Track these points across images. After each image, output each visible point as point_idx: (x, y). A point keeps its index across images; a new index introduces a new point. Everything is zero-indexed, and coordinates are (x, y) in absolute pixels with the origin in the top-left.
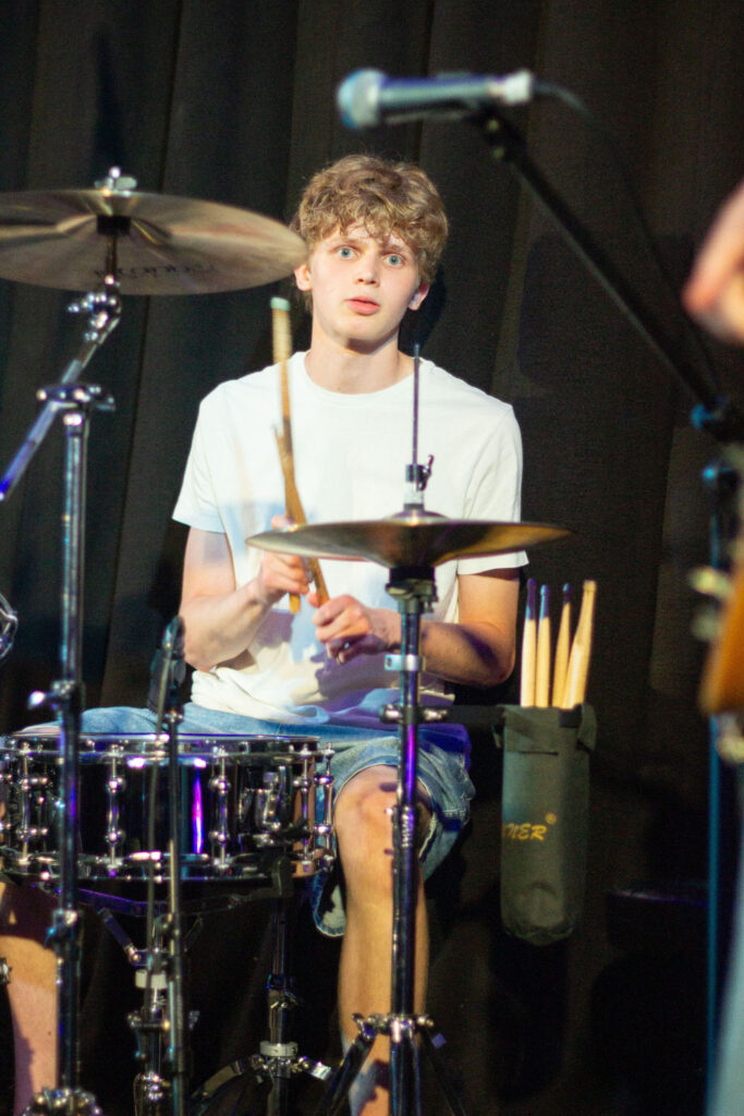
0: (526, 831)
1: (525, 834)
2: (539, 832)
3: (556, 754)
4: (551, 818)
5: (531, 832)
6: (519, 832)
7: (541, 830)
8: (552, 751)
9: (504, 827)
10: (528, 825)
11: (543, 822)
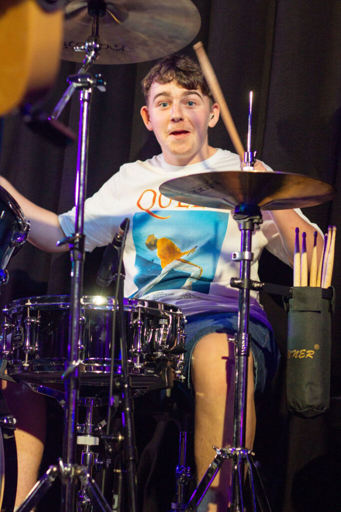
0: (304, 353)
1: (303, 355)
2: (310, 354)
3: (319, 312)
4: (317, 347)
5: (306, 354)
6: (299, 354)
7: (311, 353)
8: (317, 310)
9: (290, 352)
10: (305, 350)
11: (313, 349)
